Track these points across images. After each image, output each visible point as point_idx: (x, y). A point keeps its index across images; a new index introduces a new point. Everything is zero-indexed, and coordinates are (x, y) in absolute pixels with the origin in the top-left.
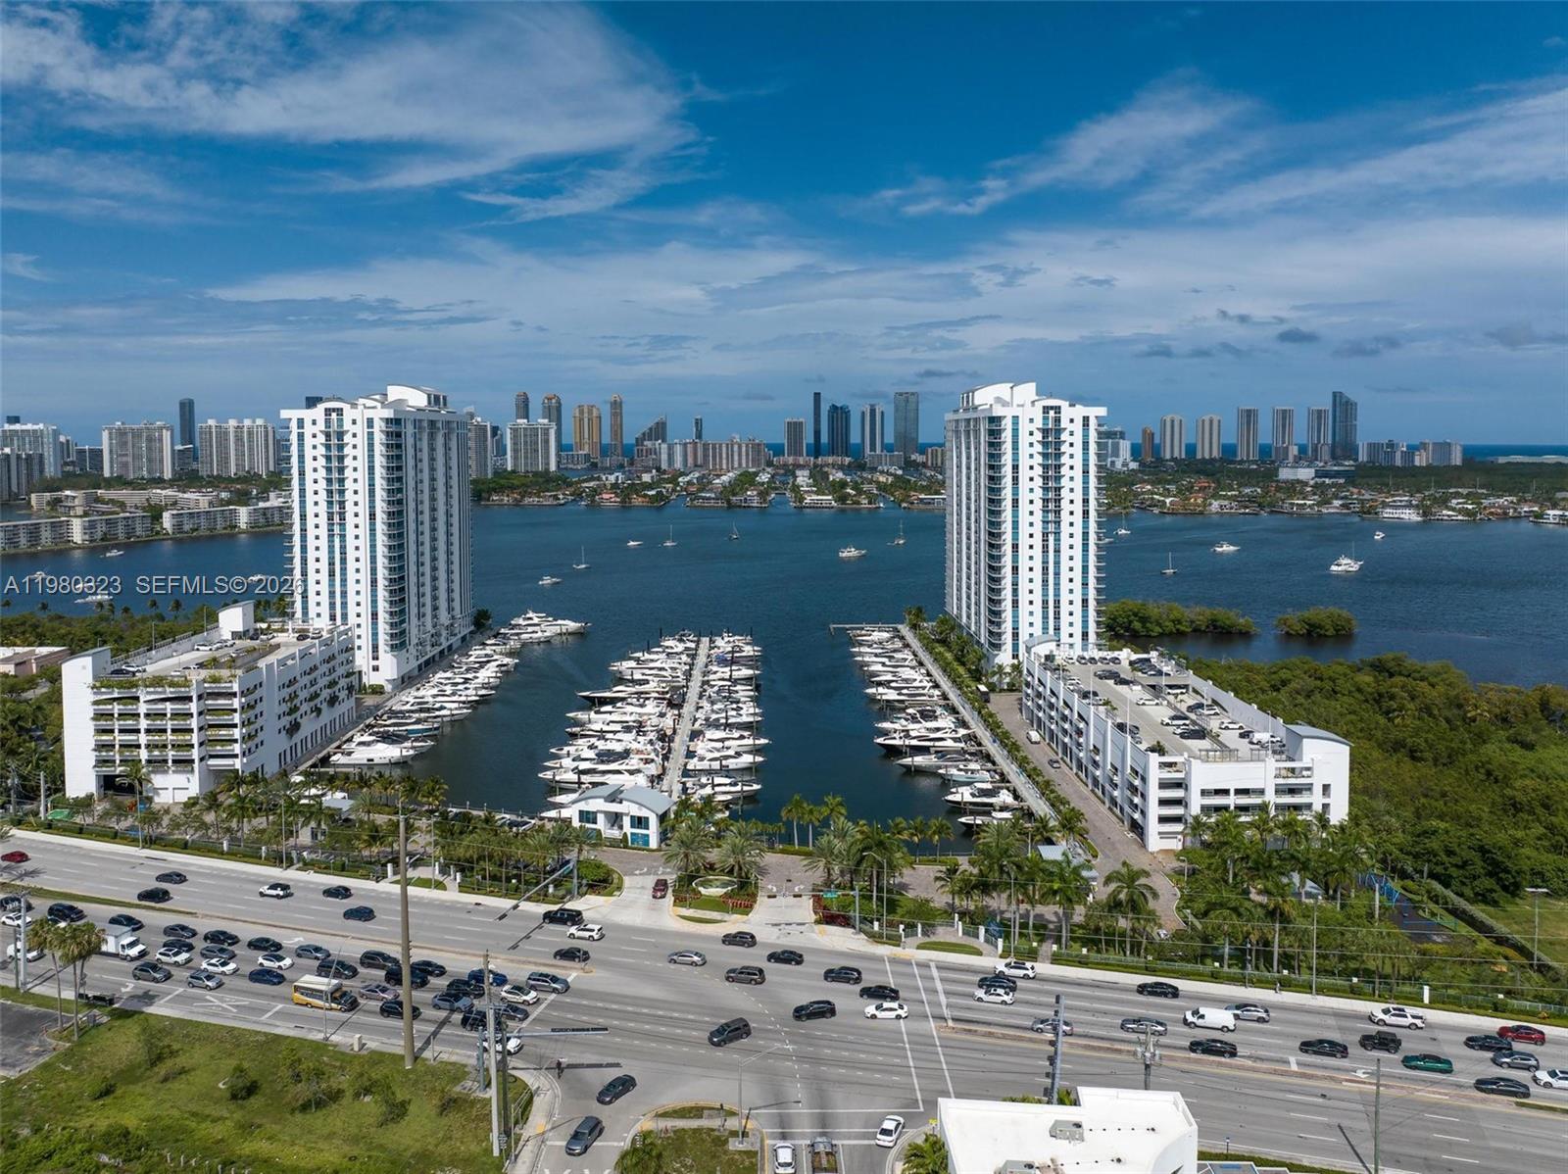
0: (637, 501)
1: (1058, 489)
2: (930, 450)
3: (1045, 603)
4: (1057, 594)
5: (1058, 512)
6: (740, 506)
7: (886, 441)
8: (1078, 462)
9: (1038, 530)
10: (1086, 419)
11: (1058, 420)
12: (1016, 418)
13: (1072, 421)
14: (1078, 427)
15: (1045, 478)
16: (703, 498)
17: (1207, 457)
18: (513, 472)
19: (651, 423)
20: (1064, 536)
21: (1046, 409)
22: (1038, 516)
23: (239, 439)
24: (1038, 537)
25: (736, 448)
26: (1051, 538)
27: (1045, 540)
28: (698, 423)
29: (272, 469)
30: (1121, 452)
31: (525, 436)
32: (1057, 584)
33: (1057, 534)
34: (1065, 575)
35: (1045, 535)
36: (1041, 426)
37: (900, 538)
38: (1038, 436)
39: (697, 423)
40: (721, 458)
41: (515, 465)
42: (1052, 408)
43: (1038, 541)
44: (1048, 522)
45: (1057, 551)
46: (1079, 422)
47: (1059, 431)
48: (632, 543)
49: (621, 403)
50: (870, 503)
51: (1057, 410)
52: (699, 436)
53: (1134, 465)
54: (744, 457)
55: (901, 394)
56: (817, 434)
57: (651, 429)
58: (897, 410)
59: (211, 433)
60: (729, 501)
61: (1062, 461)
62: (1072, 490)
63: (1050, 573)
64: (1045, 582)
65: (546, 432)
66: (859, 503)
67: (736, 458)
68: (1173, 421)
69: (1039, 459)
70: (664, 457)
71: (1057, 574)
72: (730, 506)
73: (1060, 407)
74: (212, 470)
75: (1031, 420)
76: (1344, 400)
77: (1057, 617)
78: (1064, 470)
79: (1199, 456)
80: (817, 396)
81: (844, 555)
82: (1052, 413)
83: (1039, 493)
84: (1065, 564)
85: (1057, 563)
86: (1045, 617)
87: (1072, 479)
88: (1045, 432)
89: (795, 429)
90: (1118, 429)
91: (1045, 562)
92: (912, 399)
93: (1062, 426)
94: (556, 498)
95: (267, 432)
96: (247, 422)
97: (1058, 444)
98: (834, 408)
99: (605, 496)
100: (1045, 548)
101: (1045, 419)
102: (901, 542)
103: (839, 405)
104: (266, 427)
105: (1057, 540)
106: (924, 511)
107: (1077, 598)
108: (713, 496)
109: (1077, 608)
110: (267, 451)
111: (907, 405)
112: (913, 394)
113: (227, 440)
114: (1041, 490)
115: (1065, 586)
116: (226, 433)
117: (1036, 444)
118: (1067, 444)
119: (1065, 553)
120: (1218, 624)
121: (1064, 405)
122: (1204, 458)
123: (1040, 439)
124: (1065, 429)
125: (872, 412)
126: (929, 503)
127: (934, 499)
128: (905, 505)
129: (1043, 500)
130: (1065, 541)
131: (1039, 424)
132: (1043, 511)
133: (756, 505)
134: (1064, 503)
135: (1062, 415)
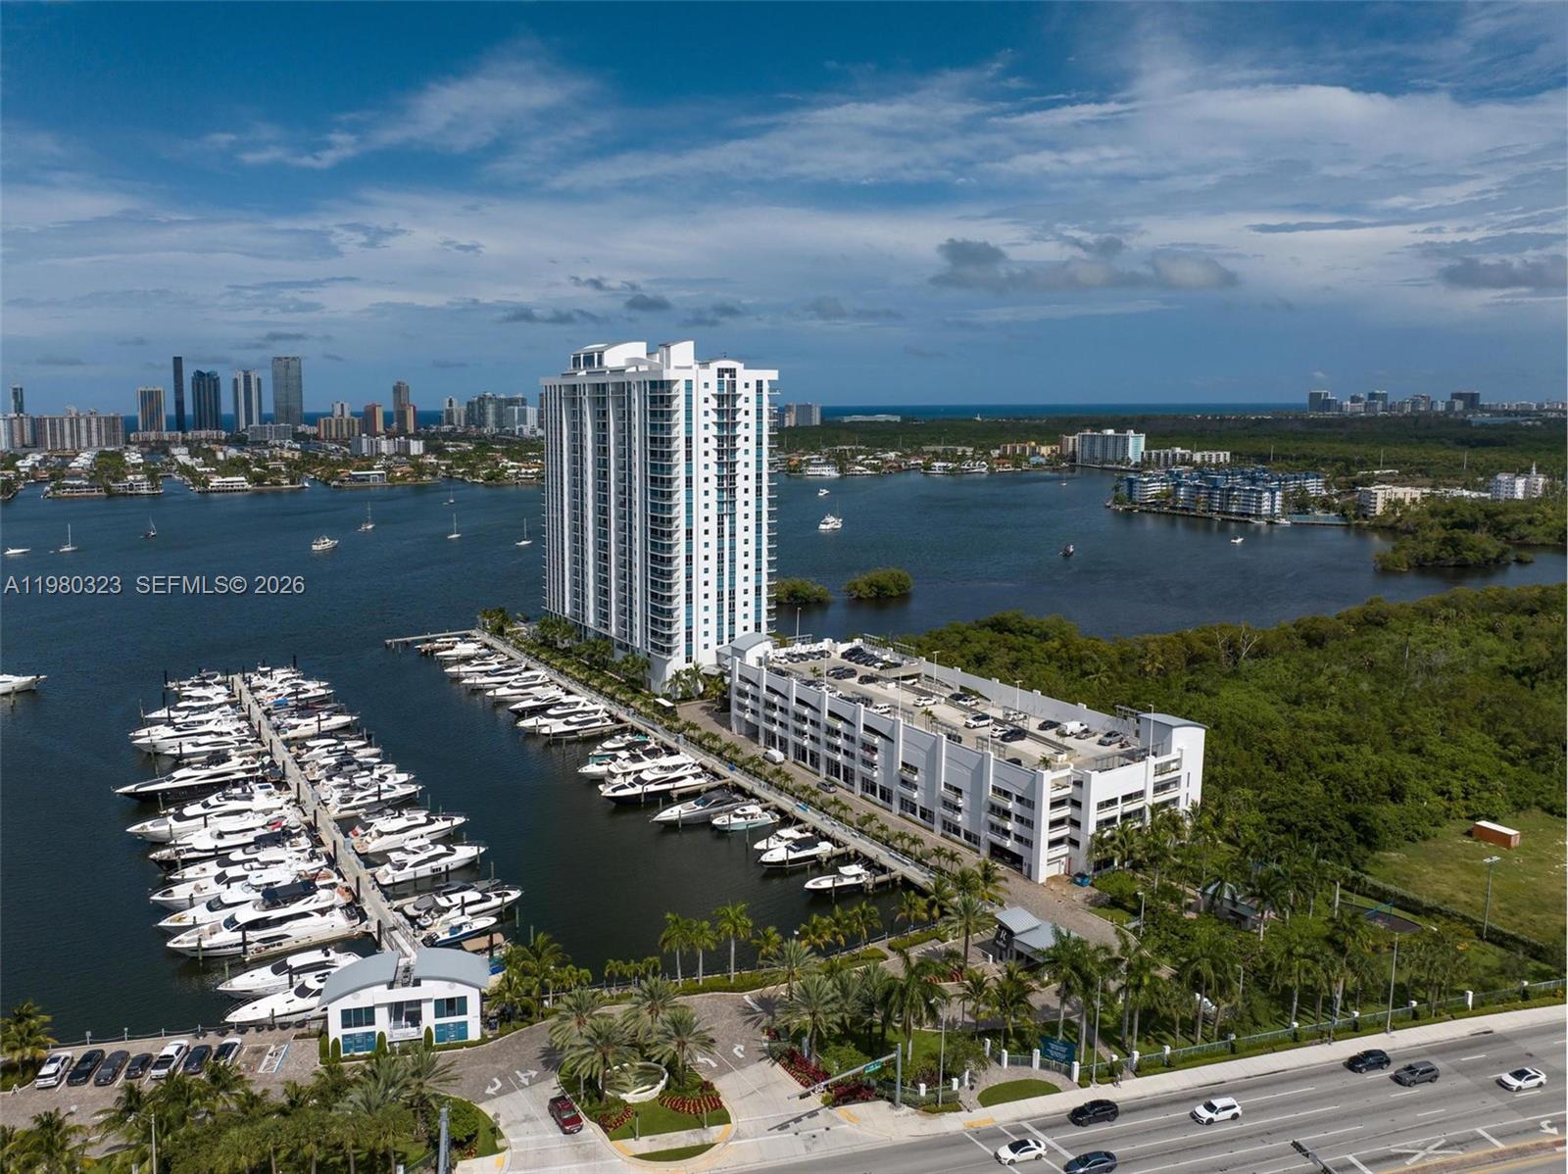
1: (734, 464)
2: (322, 420)
4: (732, 585)
5: (732, 491)
6: (125, 495)
7: (264, 411)
8: (752, 433)
9: (713, 512)
10: (759, 383)
11: (733, 385)
12: (689, 383)
13: (747, 385)
14: (752, 392)
15: (720, 452)
16: (72, 487)
20: (739, 517)
21: (721, 372)
22: (713, 496)
24: (714, 520)
25: (83, 423)
26: (726, 520)
27: (721, 523)
28: (18, 394)
32: (732, 573)
33: (732, 515)
34: (740, 560)
35: (720, 517)
36: (716, 392)
37: (367, 522)
38: (713, 403)
40: (63, 436)
42: (727, 370)
43: (713, 525)
44: (723, 503)
45: (733, 535)
46: (753, 387)
47: (734, 398)
48: (11, 551)
50: (292, 483)
51: (732, 372)
52: (19, 408)
54: (94, 435)
55: (279, 359)
56: (180, 404)
58: (275, 377)
60: (108, 489)
61: (738, 433)
62: (746, 465)
63: (725, 560)
64: (720, 570)
66: (278, 483)
67: (84, 434)
69: (714, 430)
71: (732, 561)
72: (111, 495)
73: (734, 370)
75: (706, 385)
77: (732, 610)
78: (740, 442)
80: (178, 361)
81: (320, 548)
82: (727, 376)
83: (714, 469)
84: (740, 548)
85: (732, 548)
86: (720, 611)
87: (746, 452)
88: (720, 398)
89: (150, 399)
91: (721, 548)
92: (292, 363)
93: (738, 392)
97: (734, 412)
98: (199, 375)
100: (720, 531)
101: (720, 383)
102: (370, 527)
103: (205, 371)
105: (733, 522)
106: (357, 488)
107: (751, 585)
108: (81, 482)
111: (288, 373)
112: (294, 359)
114: (716, 466)
117: (711, 413)
118: (742, 413)
119: (740, 535)
120: (799, 594)
121: (738, 366)
123: (716, 407)
124: (740, 395)
125: (247, 379)
126: (363, 480)
127: (368, 475)
128: (335, 483)
129: (719, 477)
130: (740, 523)
131: (714, 389)
132: (719, 490)
133: (146, 492)
134: (739, 480)
135: (737, 379)
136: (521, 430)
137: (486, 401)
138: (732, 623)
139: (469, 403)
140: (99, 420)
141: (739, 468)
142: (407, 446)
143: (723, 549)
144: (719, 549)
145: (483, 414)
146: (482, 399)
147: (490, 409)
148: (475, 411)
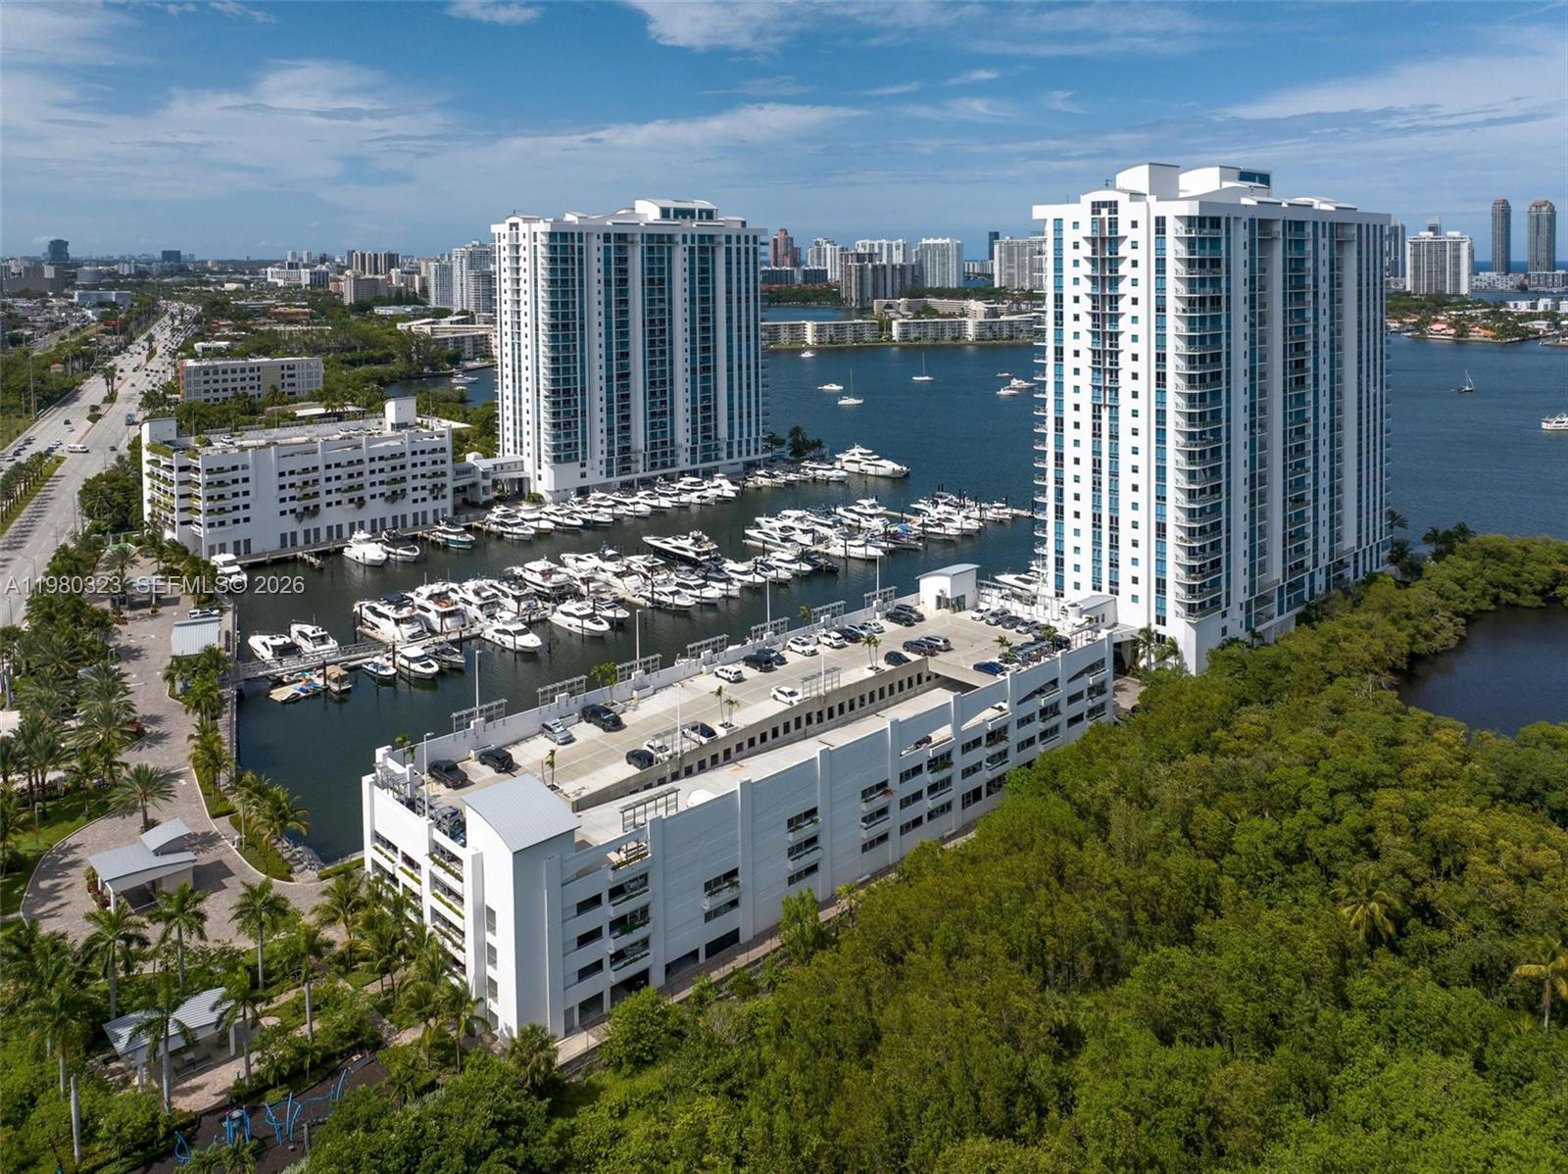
1: (1115, 336)
3: (1097, 519)
4: (1114, 508)
5: (1114, 373)
8: (1145, 292)
9: (1086, 399)
10: (1161, 222)
11: (1114, 223)
12: (1058, 222)
13: (1134, 224)
14: (1143, 235)
15: (1096, 317)
18: (1411, 294)
20: (1124, 413)
21: (1097, 207)
22: (1087, 375)
24: (1088, 410)
26: (1105, 414)
27: (1097, 416)
31: (1429, 251)
32: (1114, 491)
33: (1114, 408)
34: (1126, 479)
35: (1097, 408)
36: (1089, 234)
38: (1086, 249)
42: (1104, 204)
43: (1086, 417)
44: (1099, 388)
45: (1114, 437)
46: (1149, 226)
47: (1115, 241)
51: (1113, 206)
61: (1121, 291)
62: (1135, 338)
63: (1104, 471)
64: (1096, 485)
65: (1457, 246)
69: (1088, 287)
71: (1114, 474)
73: (1116, 203)
75: (1076, 225)
77: (1114, 545)
78: (1124, 305)
82: (1105, 212)
83: (1086, 340)
84: (1126, 460)
85: (1114, 456)
86: (1097, 542)
87: (1135, 319)
88: (1096, 243)
91: (1097, 452)
93: (1121, 233)
97: (1115, 262)
100: (1096, 433)
101: (1096, 222)
105: (1114, 418)
107: (1146, 517)
109: (1146, 534)
114: (1090, 336)
115: (1126, 496)
117: (1084, 262)
118: (1127, 264)
119: (1126, 441)
121: (1122, 198)
123: (1089, 254)
124: (1125, 238)
129: (1094, 351)
130: (1126, 423)
131: (1086, 230)
132: (1094, 369)
134: (1124, 360)
135: (1120, 216)
138: (1114, 564)
141: (1124, 342)
143: (1100, 453)
144: (1094, 452)
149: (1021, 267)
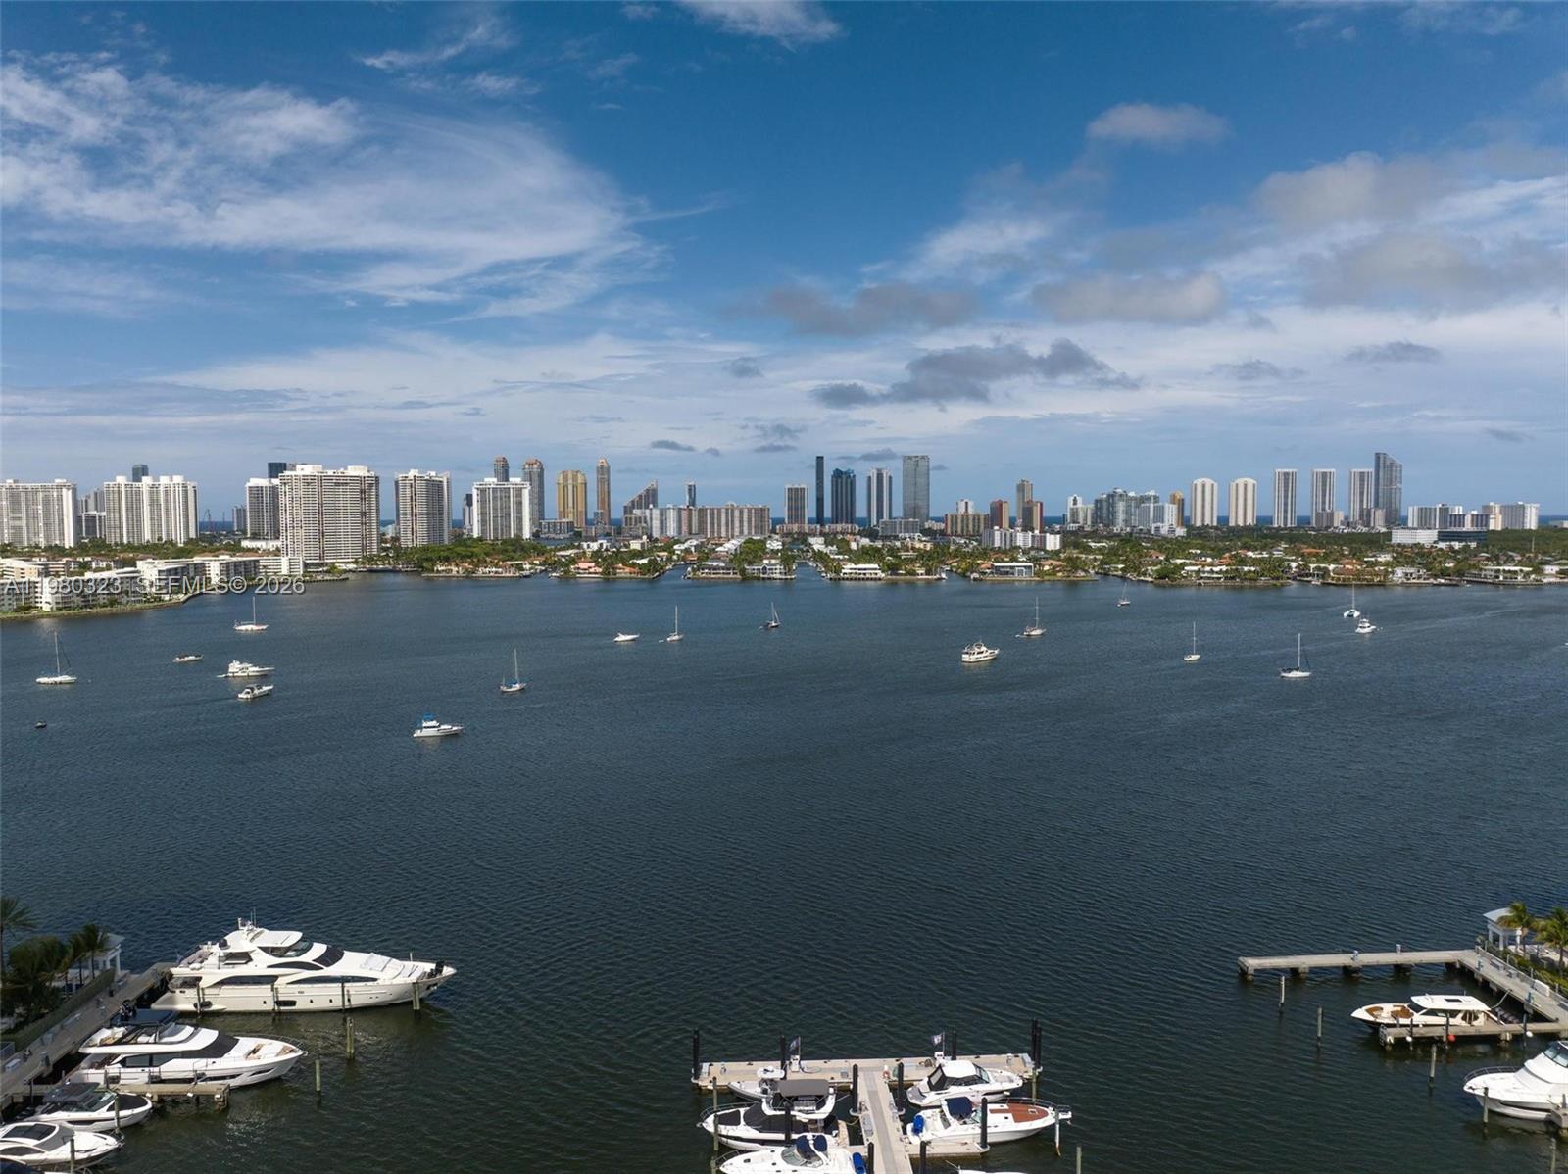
0: (623, 571)
2: (948, 519)
6: (758, 578)
16: (710, 568)
17: (1241, 525)
18: (480, 539)
19: (642, 491)
23: (154, 502)
25: (737, 513)
28: (692, 490)
29: (193, 535)
30: (1166, 518)
31: (495, 498)
37: (1033, 626)
39: (690, 490)
40: (719, 525)
41: (483, 531)
48: (622, 638)
49: (608, 469)
50: (927, 573)
52: (693, 502)
53: (1181, 532)
54: (745, 524)
55: (910, 458)
56: (820, 501)
57: (640, 496)
58: (906, 476)
59: (119, 492)
60: (743, 572)
65: (519, 492)
66: (914, 573)
67: (737, 524)
68: (1204, 486)
70: (656, 524)
72: (746, 578)
74: (121, 536)
76: (1388, 463)
79: (1232, 524)
80: (820, 459)
81: (973, 658)
89: (796, 497)
90: (1152, 493)
92: (922, 463)
94: (520, 568)
95: (186, 492)
96: (164, 480)
98: (838, 474)
99: (583, 566)
102: (1038, 632)
103: (843, 470)
104: (185, 486)
106: (999, 582)
108: (722, 565)
110: (187, 517)
111: (917, 471)
112: (923, 457)
113: (139, 501)
116: (139, 493)
122: (1237, 526)
125: (880, 477)
126: (1007, 573)
127: (1013, 568)
128: (976, 575)
133: (778, 576)
136: (1158, 529)
137: (1117, 498)
139: (1096, 501)
140: (749, 510)
142: (1043, 540)
145: (1112, 513)
146: (1112, 496)
147: (1121, 506)
148: (1104, 510)
149: (32, 517)
